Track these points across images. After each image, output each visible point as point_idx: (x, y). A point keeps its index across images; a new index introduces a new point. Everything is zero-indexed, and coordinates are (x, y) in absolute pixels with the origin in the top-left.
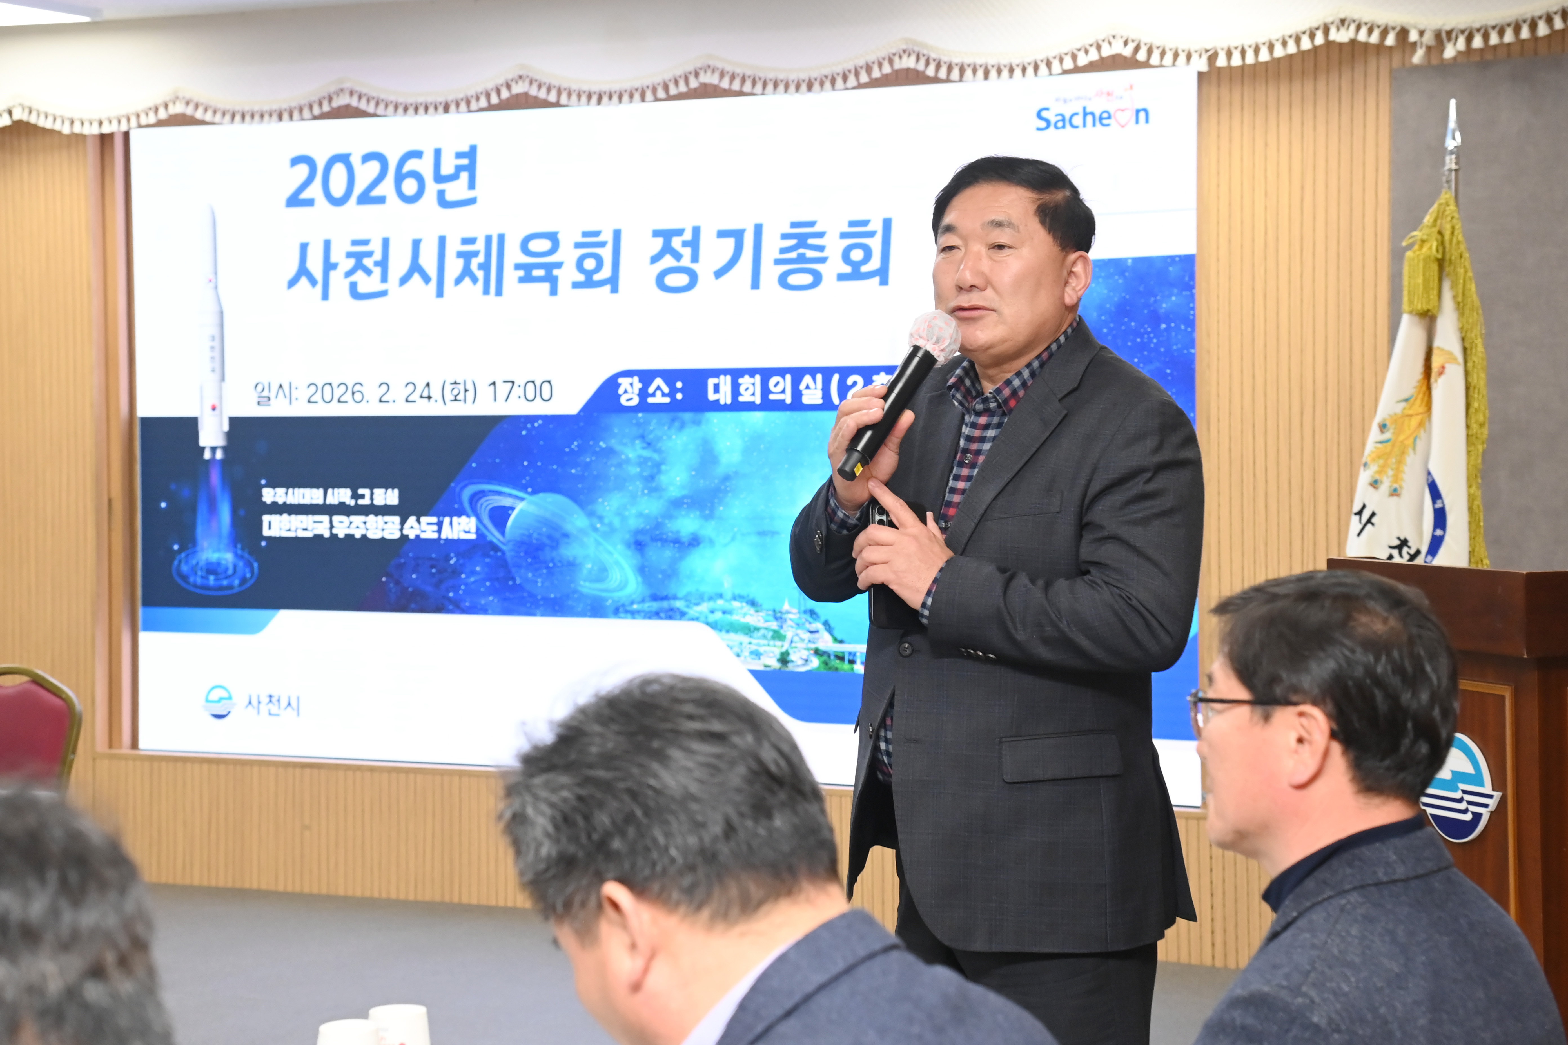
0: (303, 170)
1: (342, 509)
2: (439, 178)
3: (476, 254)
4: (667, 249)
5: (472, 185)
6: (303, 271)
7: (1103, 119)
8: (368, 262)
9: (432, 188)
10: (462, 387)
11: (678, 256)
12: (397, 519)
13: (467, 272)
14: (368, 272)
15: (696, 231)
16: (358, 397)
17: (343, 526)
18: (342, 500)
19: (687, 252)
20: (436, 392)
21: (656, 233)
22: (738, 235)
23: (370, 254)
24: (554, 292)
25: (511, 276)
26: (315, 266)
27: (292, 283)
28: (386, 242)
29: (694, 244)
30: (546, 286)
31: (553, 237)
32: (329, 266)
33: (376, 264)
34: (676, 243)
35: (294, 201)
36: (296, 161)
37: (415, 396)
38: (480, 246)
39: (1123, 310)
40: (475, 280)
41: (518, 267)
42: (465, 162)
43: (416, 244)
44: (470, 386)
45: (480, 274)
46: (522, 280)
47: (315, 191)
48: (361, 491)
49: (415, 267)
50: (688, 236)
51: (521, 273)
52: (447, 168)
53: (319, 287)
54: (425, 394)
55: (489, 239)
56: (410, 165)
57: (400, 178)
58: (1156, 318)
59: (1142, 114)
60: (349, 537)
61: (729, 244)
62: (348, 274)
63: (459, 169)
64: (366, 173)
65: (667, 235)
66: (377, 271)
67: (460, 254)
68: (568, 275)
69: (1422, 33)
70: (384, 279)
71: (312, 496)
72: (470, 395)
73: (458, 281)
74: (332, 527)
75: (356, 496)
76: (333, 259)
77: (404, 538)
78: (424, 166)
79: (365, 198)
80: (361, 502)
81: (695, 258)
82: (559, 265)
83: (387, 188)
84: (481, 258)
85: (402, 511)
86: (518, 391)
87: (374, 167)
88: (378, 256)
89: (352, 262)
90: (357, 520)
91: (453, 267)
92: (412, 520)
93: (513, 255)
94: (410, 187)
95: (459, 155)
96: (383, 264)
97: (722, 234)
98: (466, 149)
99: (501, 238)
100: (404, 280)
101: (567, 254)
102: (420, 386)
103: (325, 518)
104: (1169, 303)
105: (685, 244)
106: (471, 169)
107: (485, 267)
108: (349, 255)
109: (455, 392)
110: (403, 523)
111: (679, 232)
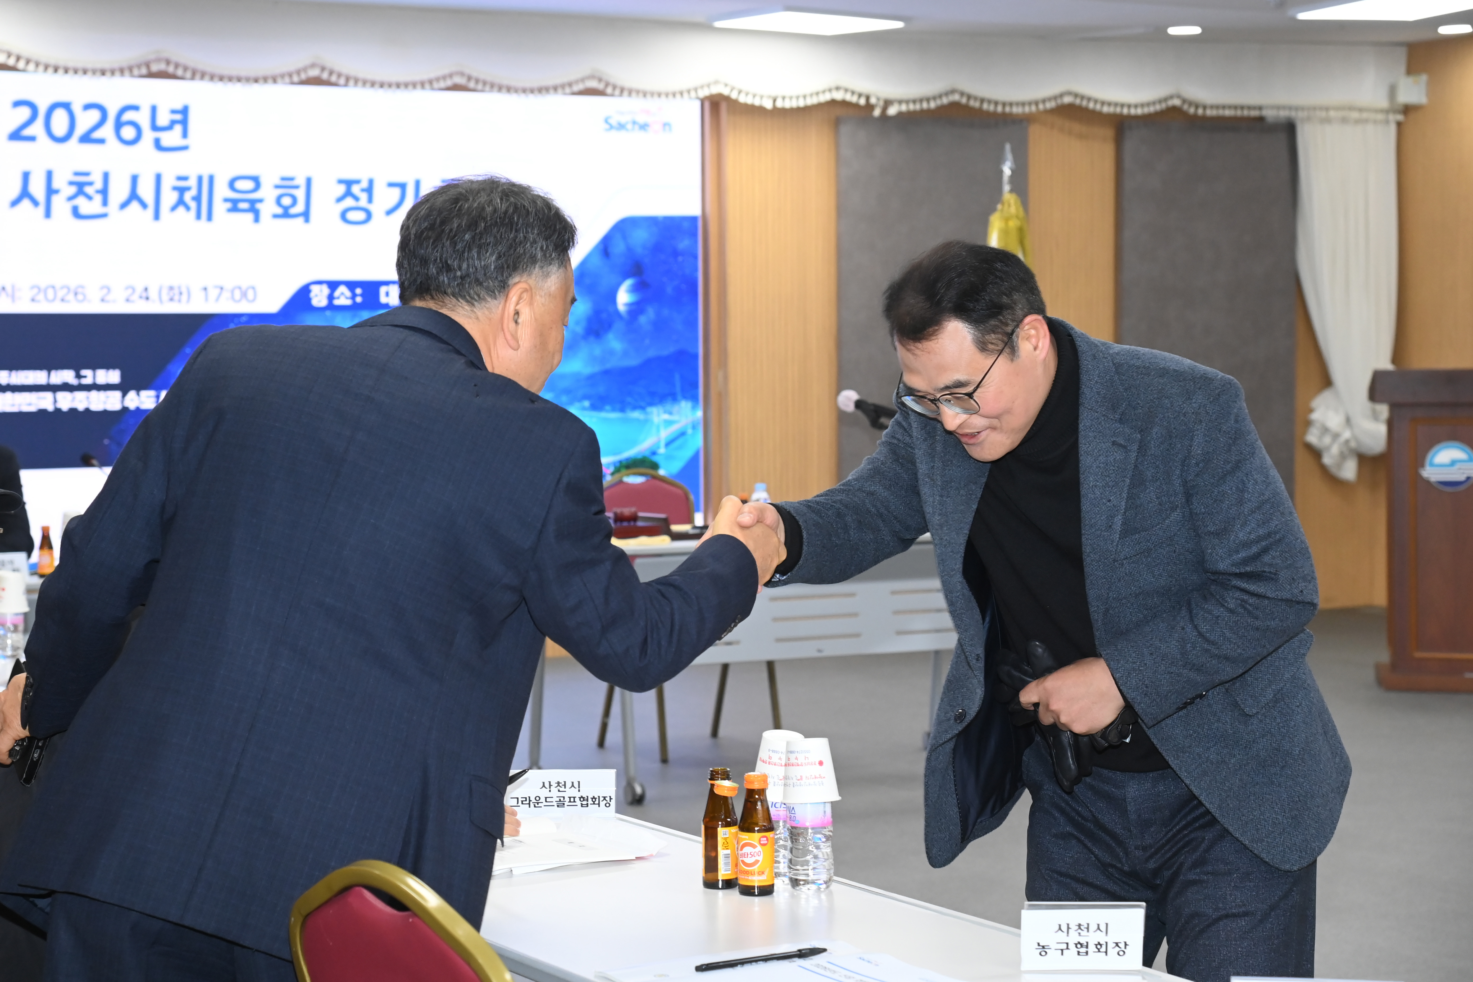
0: (25, 113)
1: (66, 387)
2: (155, 128)
3: (188, 189)
4: (348, 193)
5: (185, 135)
6: (25, 193)
7: (644, 127)
8: (89, 190)
9: (149, 134)
10: (176, 291)
11: (357, 199)
12: (118, 394)
13: (181, 202)
14: (90, 198)
15: (371, 182)
16: (80, 297)
17: (66, 401)
18: (66, 381)
19: (364, 197)
20: (153, 294)
21: (340, 182)
22: (403, 186)
23: (90, 184)
24: (257, 219)
25: (220, 207)
26: (38, 189)
27: (15, 203)
28: (106, 176)
29: (369, 190)
30: (250, 216)
31: (256, 180)
32: (51, 191)
33: (98, 192)
34: (356, 189)
35: (16, 136)
36: (17, 104)
37: (135, 297)
38: (192, 182)
39: (657, 248)
40: (188, 208)
41: (226, 200)
42: (178, 117)
43: (135, 179)
44: (184, 290)
45: (193, 205)
46: (230, 210)
47: (37, 129)
48: (84, 372)
49: (134, 196)
50: (365, 184)
51: (229, 205)
52: (163, 120)
53: (41, 209)
54: (144, 295)
55: (200, 179)
56: (128, 116)
57: (119, 125)
58: (676, 253)
59: (666, 125)
60: (73, 411)
61: (396, 192)
62: (71, 198)
63: (173, 123)
64: (86, 120)
65: (349, 184)
66: (98, 198)
67: (175, 188)
68: (268, 208)
69: (878, 99)
70: (105, 203)
71: (38, 377)
72: (184, 297)
73: (174, 208)
74: (55, 401)
75: (79, 376)
76: (55, 185)
77: (125, 409)
78: (143, 118)
79: (86, 138)
80: (84, 381)
81: (370, 200)
82: (260, 201)
83: (107, 131)
84: (193, 192)
85: (124, 388)
86: (226, 294)
87: (94, 116)
88: (99, 185)
89: (73, 190)
90: (80, 395)
91: (169, 197)
92: (132, 394)
93: (222, 191)
94: (128, 133)
95: (174, 112)
96: (104, 192)
97: (391, 185)
98: (179, 106)
99: (211, 179)
100: (124, 205)
101: (268, 193)
102: (139, 289)
103: (48, 395)
104: (683, 244)
105: (363, 190)
106: (184, 123)
107: (197, 199)
108: (71, 183)
109: (171, 294)
110: (124, 395)
111: (358, 182)
